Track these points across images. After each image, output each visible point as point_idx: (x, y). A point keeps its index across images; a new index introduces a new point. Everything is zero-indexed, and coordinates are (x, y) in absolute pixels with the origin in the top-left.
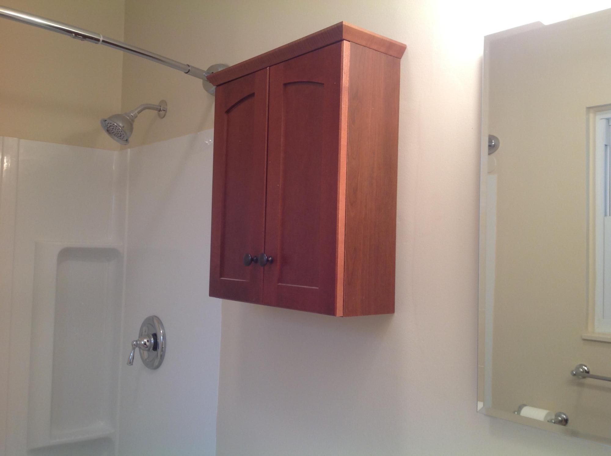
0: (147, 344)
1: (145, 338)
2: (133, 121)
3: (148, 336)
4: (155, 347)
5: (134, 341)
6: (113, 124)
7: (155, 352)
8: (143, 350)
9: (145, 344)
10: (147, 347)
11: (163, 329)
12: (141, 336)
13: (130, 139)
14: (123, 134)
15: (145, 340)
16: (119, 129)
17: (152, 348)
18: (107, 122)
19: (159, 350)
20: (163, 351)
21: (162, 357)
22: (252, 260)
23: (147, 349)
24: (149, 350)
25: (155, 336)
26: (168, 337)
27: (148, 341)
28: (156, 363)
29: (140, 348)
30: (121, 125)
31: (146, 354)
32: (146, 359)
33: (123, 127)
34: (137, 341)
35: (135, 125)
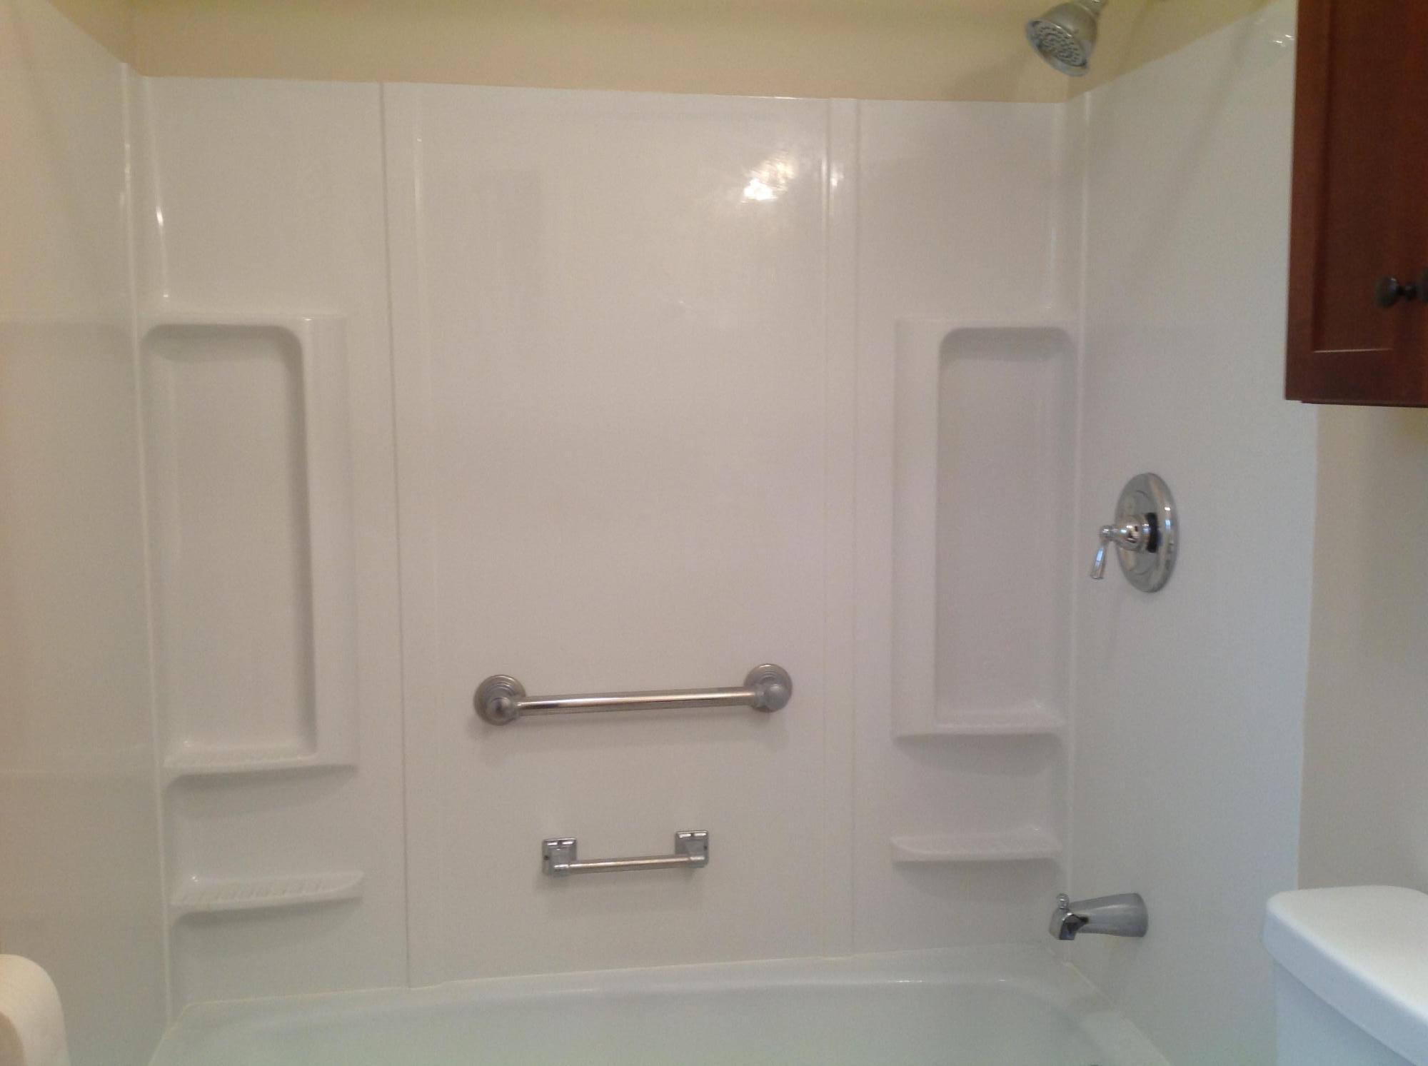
0: (1135, 534)
1: (1130, 522)
2: (1097, 14)
3: (1136, 517)
4: (1153, 542)
5: (1106, 527)
6: (1054, 29)
7: (1151, 555)
8: (1125, 548)
9: (1130, 535)
10: (1133, 542)
11: (1171, 502)
12: (1121, 517)
13: (1092, 62)
14: (1076, 50)
15: (1130, 527)
16: (1067, 38)
17: (1145, 546)
18: (1039, 26)
19: (1162, 549)
20: (1172, 552)
21: (1169, 565)
22: (1400, 291)
23: (1135, 545)
24: (1137, 550)
25: (1153, 519)
26: (1183, 522)
27: (1136, 529)
28: (1156, 578)
29: (1118, 543)
30: (1070, 27)
31: (1131, 558)
32: (1131, 570)
33: (1076, 32)
34: (1110, 528)
35: (1103, 24)
